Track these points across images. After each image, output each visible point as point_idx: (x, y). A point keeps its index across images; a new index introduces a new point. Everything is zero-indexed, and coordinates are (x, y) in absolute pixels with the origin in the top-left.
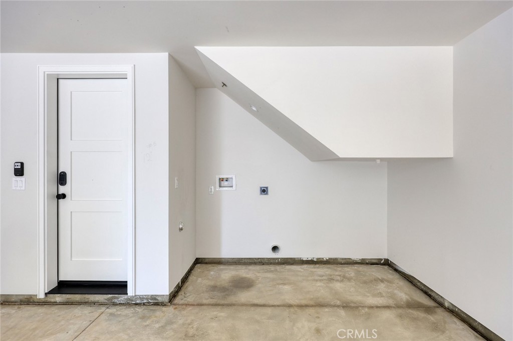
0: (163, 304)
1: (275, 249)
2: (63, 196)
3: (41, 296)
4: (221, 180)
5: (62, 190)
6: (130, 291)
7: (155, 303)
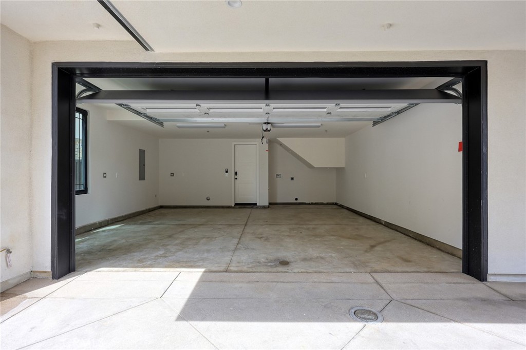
0: (267, 208)
1: (296, 199)
2: (236, 179)
3: (233, 206)
4: (277, 175)
5: (236, 177)
6: (258, 205)
7: (264, 207)
